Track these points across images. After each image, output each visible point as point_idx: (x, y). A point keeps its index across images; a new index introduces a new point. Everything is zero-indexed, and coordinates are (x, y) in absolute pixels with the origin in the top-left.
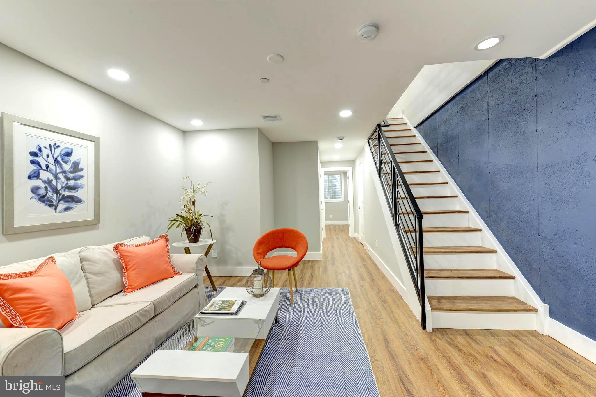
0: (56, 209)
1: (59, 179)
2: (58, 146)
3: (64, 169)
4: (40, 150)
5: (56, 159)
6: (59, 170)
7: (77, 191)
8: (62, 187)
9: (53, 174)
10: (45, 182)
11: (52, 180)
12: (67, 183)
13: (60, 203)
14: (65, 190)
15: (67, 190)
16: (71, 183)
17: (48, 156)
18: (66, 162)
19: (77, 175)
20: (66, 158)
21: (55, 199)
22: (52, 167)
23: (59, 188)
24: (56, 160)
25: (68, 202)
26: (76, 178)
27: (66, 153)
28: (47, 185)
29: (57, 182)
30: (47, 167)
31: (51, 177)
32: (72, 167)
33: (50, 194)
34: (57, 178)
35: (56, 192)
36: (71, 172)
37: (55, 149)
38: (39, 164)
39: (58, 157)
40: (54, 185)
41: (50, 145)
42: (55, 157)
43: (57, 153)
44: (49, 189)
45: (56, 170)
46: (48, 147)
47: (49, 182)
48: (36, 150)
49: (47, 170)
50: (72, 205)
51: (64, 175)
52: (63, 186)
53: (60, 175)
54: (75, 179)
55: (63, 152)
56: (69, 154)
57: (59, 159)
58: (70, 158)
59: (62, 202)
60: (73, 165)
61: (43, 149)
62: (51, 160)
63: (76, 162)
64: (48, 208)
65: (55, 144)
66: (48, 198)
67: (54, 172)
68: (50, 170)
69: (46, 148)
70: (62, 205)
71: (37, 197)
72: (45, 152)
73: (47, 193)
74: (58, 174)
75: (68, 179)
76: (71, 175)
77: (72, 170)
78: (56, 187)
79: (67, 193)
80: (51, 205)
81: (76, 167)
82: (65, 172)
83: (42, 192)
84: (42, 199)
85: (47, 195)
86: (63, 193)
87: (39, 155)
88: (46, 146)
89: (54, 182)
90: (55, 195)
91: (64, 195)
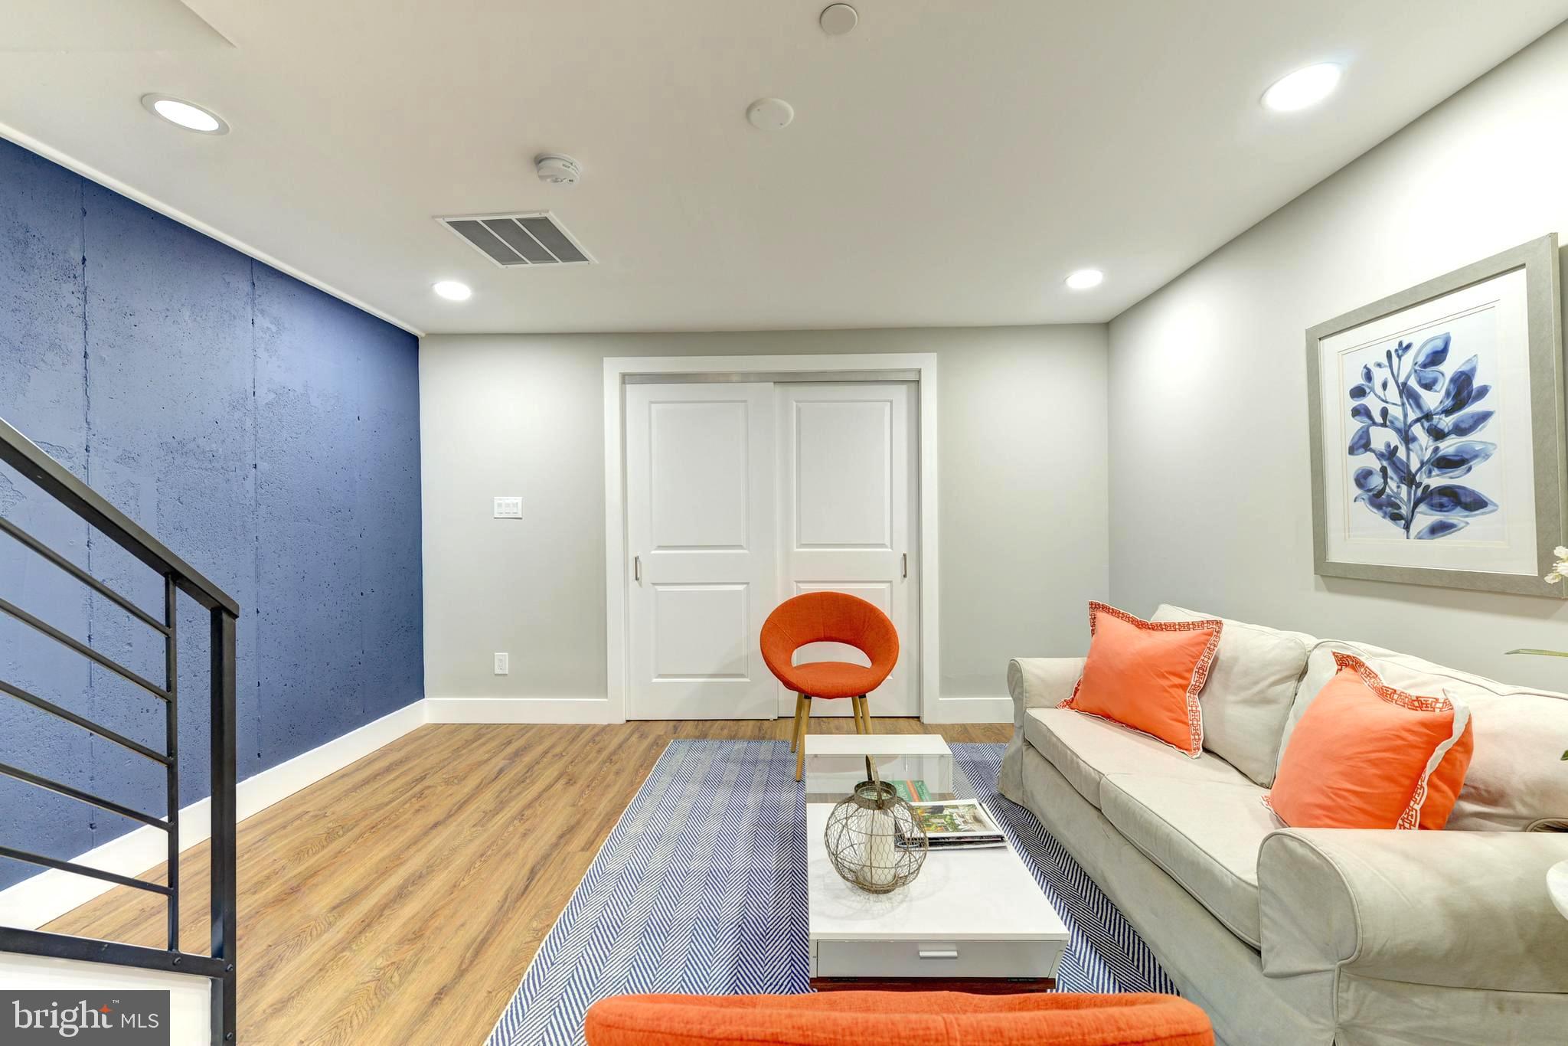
0: (1407, 527)
1: (1414, 439)
2: (1409, 346)
3: (1425, 409)
4: (1369, 376)
5: (1405, 384)
6: (1412, 415)
7: (1470, 469)
8: (1423, 464)
9: (1398, 431)
10: (1380, 456)
11: (1396, 448)
12: (1436, 449)
13: (1417, 510)
14: (1430, 472)
15: (1436, 472)
16: (1449, 446)
17: (1385, 386)
18: (1428, 386)
19: (1467, 414)
20: (1430, 373)
21: (1405, 498)
22: (1395, 412)
23: (1414, 465)
24: (1405, 390)
25: (1441, 507)
26: (1464, 426)
27: (1427, 357)
28: (1385, 463)
29: (1408, 449)
30: (1384, 413)
31: (1394, 440)
32: (1448, 394)
33: (1392, 484)
34: (1408, 439)
35: (1409, 479)
36: (1448, 412)
37: (1399, 357)
38: (1368, 414)
39: (1408, 377)
40: (1400, 460)
41: (1389, 355)
42: (1401, 380)
43: (1406, 365)
44: (1390, 472)
45: (1405, 416)
46: (1385, 361)
47: (1390, 454)
48: (1359, 380)
49: (1384, 425)
50: (1455, 516)
51: (1426, 424)
52: (1426, 459)
53: (1418, 430)
54: (1460, 430)
55: (1421, 359)
56: (1438, 357)
57: (1413, 383)
58: (1441, 368)
59: (1422, 507)
60: (1452, 386)
61: (1375, 371)
62: (1393, 393)
63: (1462, 373)
64: (1388, 523)
65: (1400, 344)
66: (1389, 496)
67: (1400, 425)
68: (1392, 422)
69: (1379, 365)
70: (1425, 518)
71: (1365, 496)
72: (1379, 375)
73: (1386, 483)
74: (1410, 426)
75: (1438, 435)
76: (1446, 422)
77: (1449, 403)
78: (1408, 467)
79: (1437, 480)
80: (1396, 517)
81: (1463, 390)
82: (1428, 416)
83: (1376, 481)
84: (1379, 500)
85: (1388, 490)
86: (1426, 481)
87: (1368, 391)
88: (1379, 361)
89: (1402, 453)
90: (1404, 488)
91: (1428, 487)
